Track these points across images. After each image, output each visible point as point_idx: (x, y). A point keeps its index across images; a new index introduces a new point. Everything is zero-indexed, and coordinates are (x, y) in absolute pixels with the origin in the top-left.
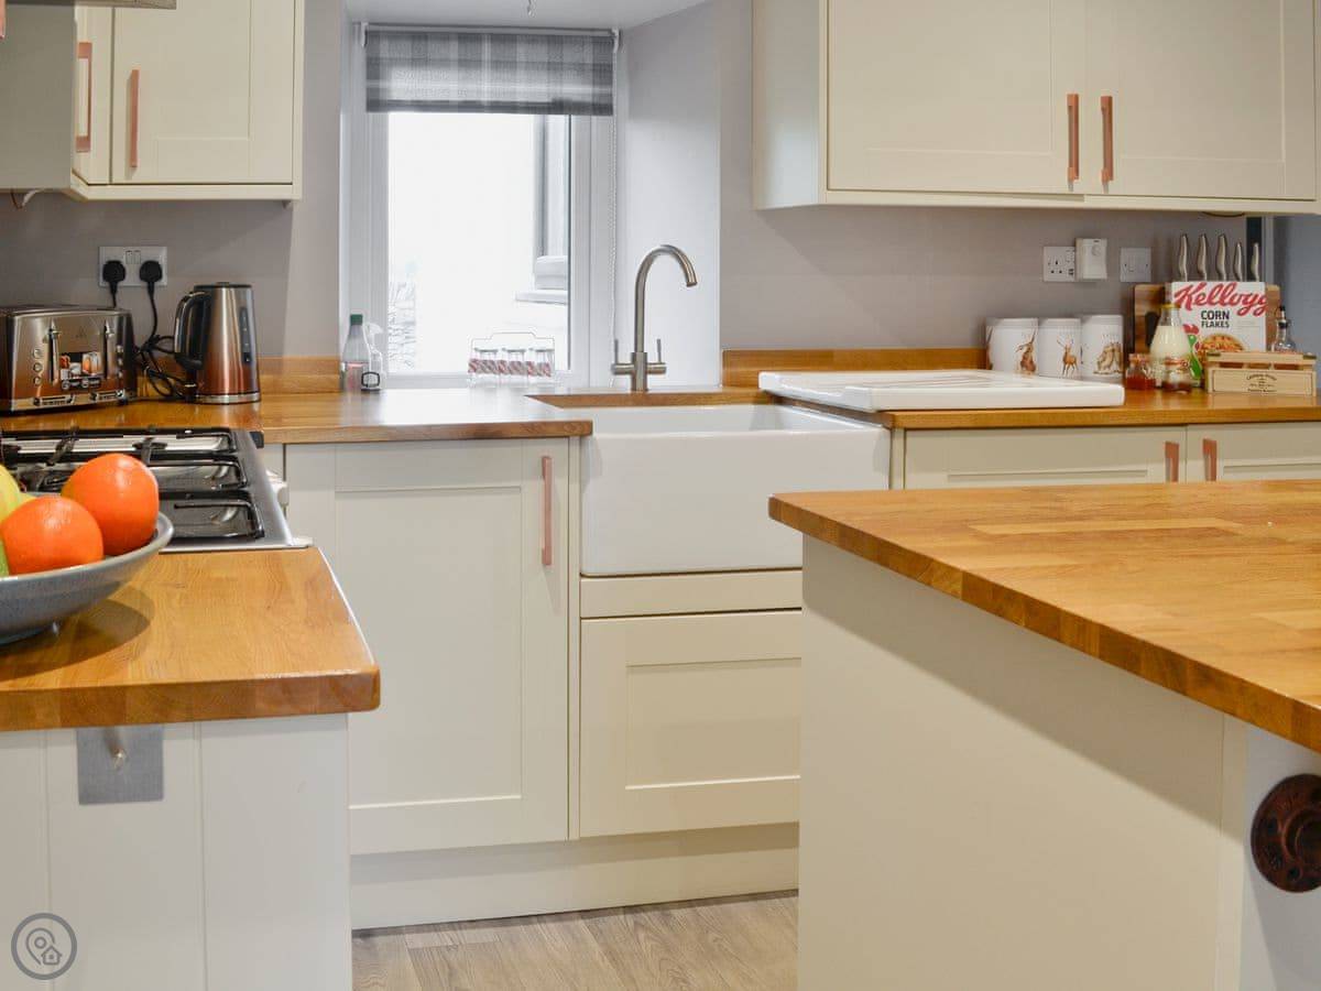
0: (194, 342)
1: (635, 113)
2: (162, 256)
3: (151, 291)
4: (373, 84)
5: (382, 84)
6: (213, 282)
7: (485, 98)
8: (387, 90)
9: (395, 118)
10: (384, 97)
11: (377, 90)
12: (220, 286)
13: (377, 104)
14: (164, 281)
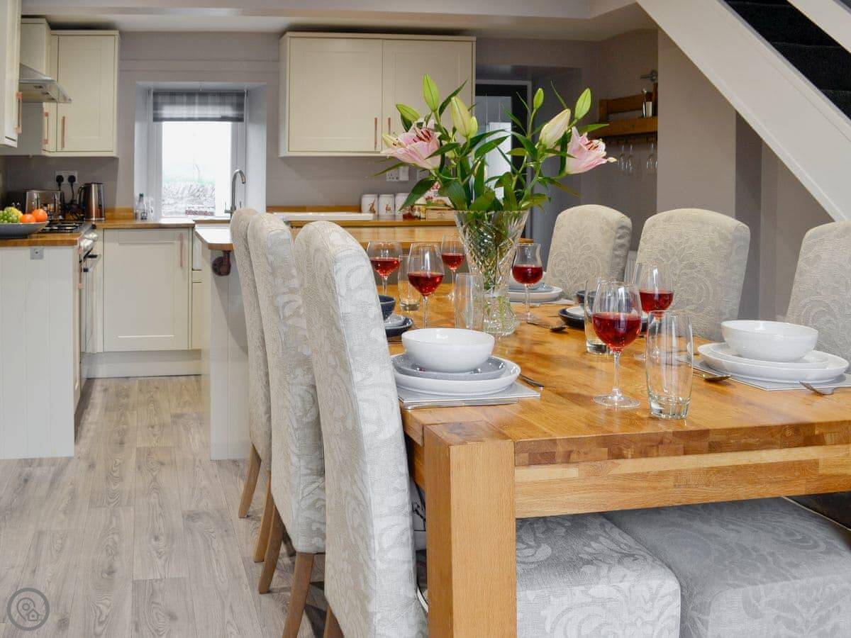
0: (84, 202)
1: (251, 121)
2: (76, 174)
3: (72, 185)
4: (156, 112)
5: (159, 112)
6: (90, 182)
7: (196, 116)
8: (161, 114)
9: (165, 124)
10: (159, 117)
11: (157, 114)
12: (92, 183)
13: (158, 119)
14: (76, 182)
